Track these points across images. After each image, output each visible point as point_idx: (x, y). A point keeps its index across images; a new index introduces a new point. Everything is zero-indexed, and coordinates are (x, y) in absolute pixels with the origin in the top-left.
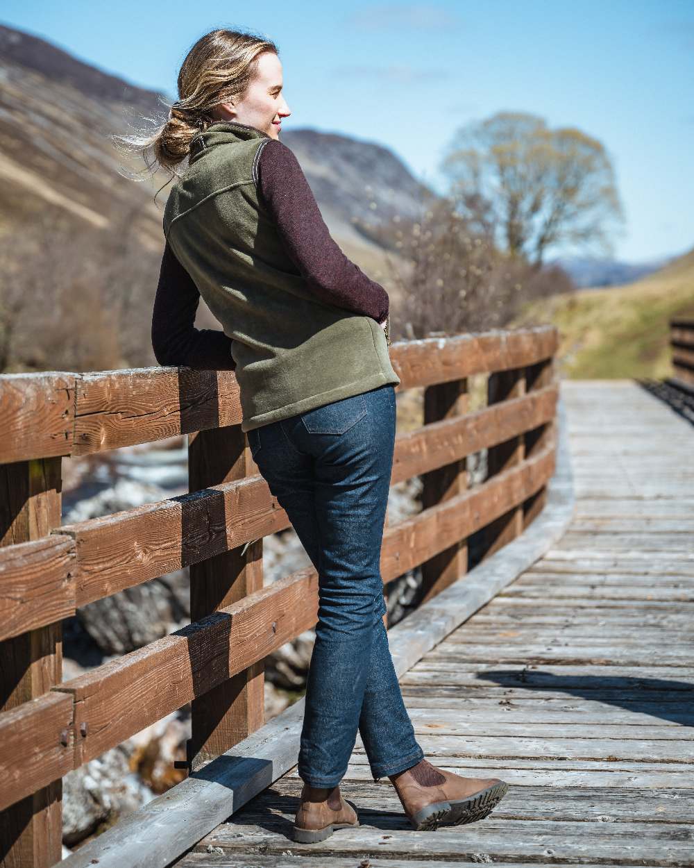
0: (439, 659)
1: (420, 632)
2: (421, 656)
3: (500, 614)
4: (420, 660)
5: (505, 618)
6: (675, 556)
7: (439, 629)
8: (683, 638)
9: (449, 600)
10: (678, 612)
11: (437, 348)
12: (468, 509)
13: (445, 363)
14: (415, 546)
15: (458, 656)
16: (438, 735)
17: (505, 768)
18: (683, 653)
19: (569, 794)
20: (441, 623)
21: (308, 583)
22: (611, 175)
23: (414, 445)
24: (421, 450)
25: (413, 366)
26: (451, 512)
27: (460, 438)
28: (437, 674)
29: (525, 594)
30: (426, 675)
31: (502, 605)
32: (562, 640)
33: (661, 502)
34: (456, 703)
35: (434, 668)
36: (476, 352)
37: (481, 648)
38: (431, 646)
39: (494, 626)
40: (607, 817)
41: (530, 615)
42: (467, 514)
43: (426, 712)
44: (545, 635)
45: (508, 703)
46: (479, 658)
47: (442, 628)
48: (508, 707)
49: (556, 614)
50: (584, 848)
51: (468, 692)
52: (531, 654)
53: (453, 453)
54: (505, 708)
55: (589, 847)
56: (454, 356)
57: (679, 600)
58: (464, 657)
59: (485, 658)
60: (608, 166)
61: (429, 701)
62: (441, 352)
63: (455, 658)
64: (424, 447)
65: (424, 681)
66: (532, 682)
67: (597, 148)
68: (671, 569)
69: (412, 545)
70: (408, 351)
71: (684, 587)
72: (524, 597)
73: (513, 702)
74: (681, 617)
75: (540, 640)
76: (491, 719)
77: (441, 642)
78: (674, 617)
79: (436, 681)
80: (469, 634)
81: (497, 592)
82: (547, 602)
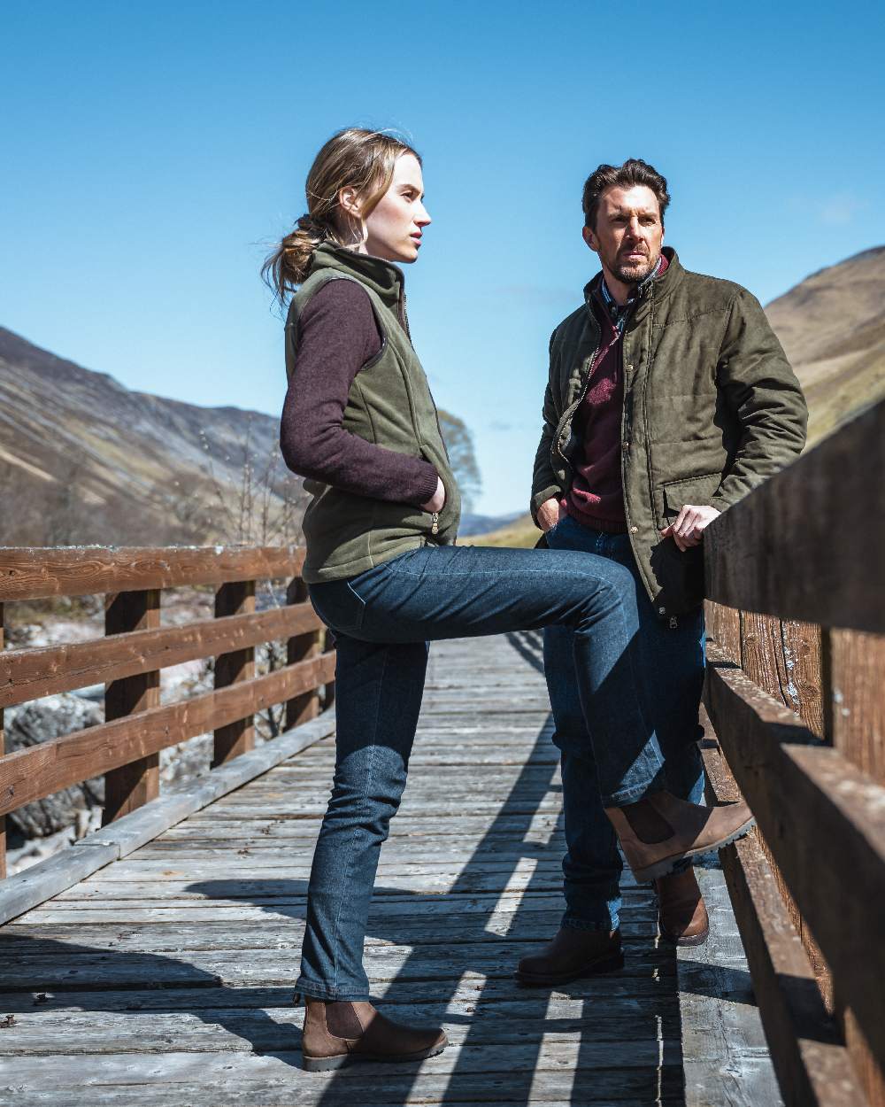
0: (202, 818)
1: (189, 796)
2: (185, 817)
3: (275, 780)
4: (185, 820)
5: (278, 783)
6: (441, 731)
7: (208, 793)
8: (420, 795)
9: (229, 769)
10: (425, 773)
11: (215, 554)
12: (252, 692)
13: (223, 567)
14: (189, 721)
15: (219, 815)
16: (170, 881)
17: (217, 907)
18: (414, 806)
19: (264, 925)
20: (212, 789)
21: (55, 751)
22: (470, 448)
23: (187, 635)
24: (195, 640)
25: (184, 567)
26: (233, 694)
27: (242, 632)
28: (194, 830)
29: (302, 763)
30: (184, 831)
31: (280, 773)
32: (317, 799)
33: (452, 691)
34: (200, 854)
35: (195, 825)
36: (261, 561)
37: (245, 808)
38: (198, 808)
39: (266, 789)
40: (285, 944)
41: (299, 780)
42: (251, 696)
43: (171, 863)
44: (305, 795)
45: (246, 852)
46: (236, 815)
47: (212, 792)
48: (244, 856)
49: (323, 779)
50: (251, 972)
51: (215, 844)
52: (284, 811)
53: (233, 644)
54: (241, 856)
55: (256, 971)
56: (234, 562)
57: (429, 764)
58: (225, 815)
59: (242, 816)
60: (467, 439)
61: (178, 853)
62: (218, 557)
63: (217, 817)
64: (199, 637)
65: (181, 837)
66: (274, 834)
67: (459, 425)
68: (433, 741)
69: (185, 720)
70: (178, 554)
71: (439, 754)
72: (300, 766)
73: (250, 851)
74: (427, 778)
75: (298, 799)
76: (225, 866)
77: (211, 803)
78: (420, 778)
79: (191, 836)
80: (240, 797)
81: (278, 762)
82: (319, 769)
